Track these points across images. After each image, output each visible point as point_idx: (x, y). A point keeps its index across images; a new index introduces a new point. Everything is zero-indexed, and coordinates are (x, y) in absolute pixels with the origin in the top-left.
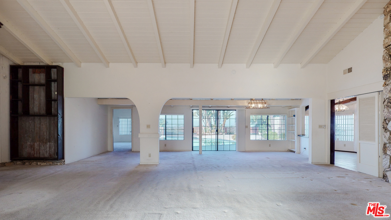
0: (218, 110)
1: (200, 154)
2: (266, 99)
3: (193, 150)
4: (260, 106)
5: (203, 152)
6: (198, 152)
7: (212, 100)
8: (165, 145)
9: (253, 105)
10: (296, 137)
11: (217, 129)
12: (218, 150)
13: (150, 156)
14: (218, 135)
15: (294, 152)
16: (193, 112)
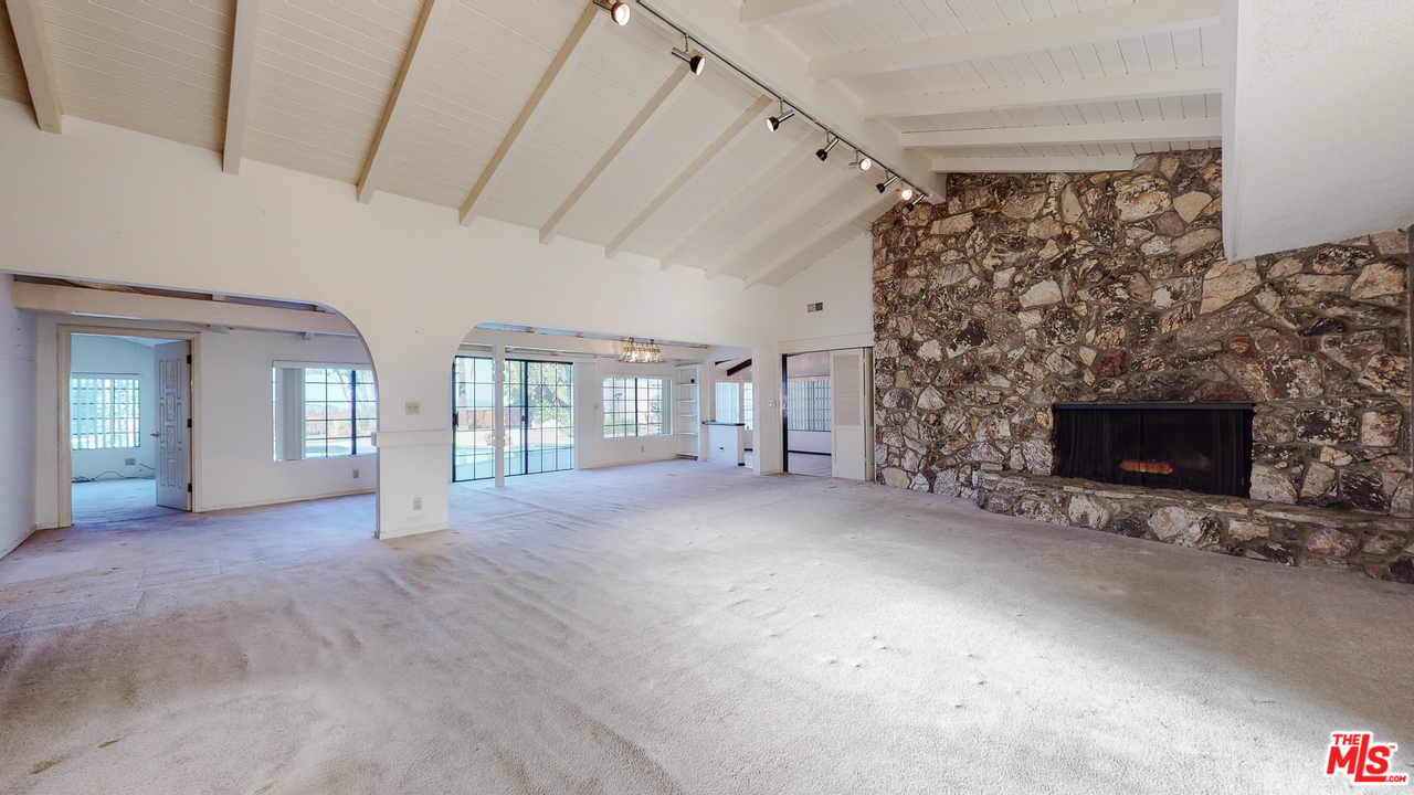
0: (526, 361)
1: (500, 485)
2: (660, 343)
3: (454, 481)
4: (648, 356)
5: (508, 482)
6: (492, 483)
7: (529, 330)
8: (356, 475)
9: (634, 356)
10: (699, 427)
11: (523, 414)
12: (527, 473)
13: (418, 505)
14: (526, 429)
15: (696, 458)
16: (454, 365)
